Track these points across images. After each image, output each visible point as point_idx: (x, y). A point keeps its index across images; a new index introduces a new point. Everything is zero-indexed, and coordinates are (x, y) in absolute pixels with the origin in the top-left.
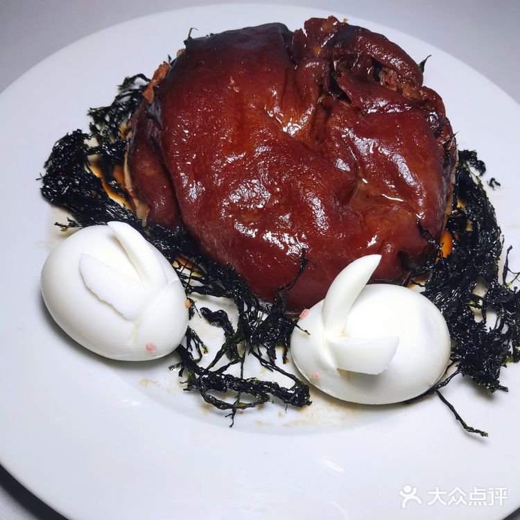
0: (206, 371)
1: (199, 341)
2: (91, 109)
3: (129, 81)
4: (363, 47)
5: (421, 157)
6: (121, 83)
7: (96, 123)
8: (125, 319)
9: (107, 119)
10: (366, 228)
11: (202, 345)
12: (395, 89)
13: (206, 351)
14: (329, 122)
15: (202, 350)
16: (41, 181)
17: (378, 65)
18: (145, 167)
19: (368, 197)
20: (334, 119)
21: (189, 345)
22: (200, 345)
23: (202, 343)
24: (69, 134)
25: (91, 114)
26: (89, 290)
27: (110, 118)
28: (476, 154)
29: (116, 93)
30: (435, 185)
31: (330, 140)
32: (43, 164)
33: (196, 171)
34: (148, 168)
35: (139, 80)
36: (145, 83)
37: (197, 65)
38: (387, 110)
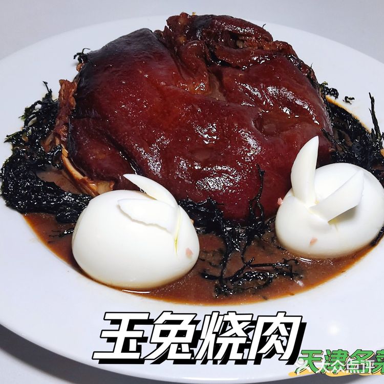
37: (106, 69)
38: (260, 61)
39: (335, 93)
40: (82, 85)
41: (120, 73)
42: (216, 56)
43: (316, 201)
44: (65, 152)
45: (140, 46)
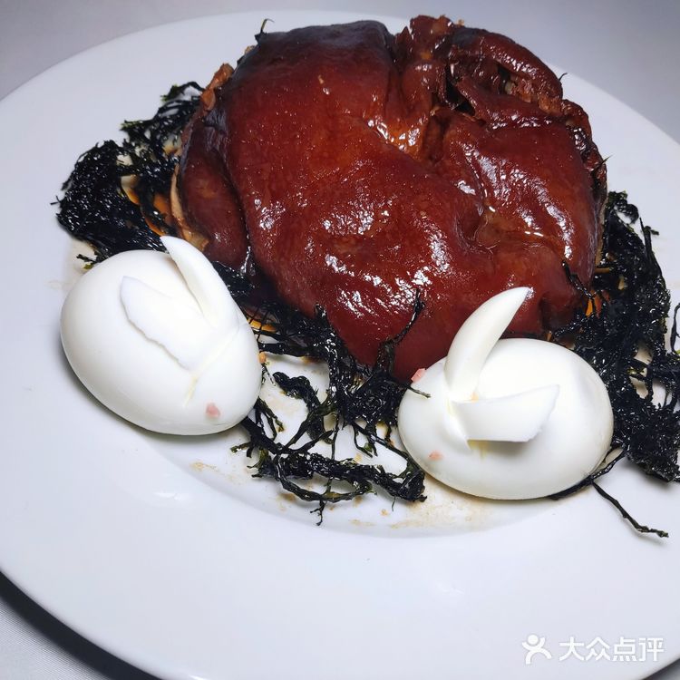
0: (286, 449)
1: (272, 415)
2: (126, 122)
3: (176, 91)
4: (486, 50)
5: (567, 182)
6: (166, 91)
7: (131, 140)
8: (181, 366)
9: (148, 135)
10: (498, 267)
11: (277, 421)
12: (529, 101)
13: (281, 428)
14: (447, 135)
15: (276, 427)
16: (58, 206)
17: (506, 72)
18: (202, 188)
19: (497, 231)
20: (453, 132)
21: (258, 419)
22: (274, 420)
23: (276, 417)
24: (99, 146)
25: (124, 129)
26: (133, 324)
27: (152, 134)
28: (626, 195)
29: (160, 104)
30: (585, 218)
31: (449, 157)
32: (61, 186)
33: (274, 188)
34: (206, 189)
35: (191, 89)
36: (198, 93)
37: (274, 61)
38: (521, 123)
39: (633, 212)
41: (289, 74)
43: (474, 394)
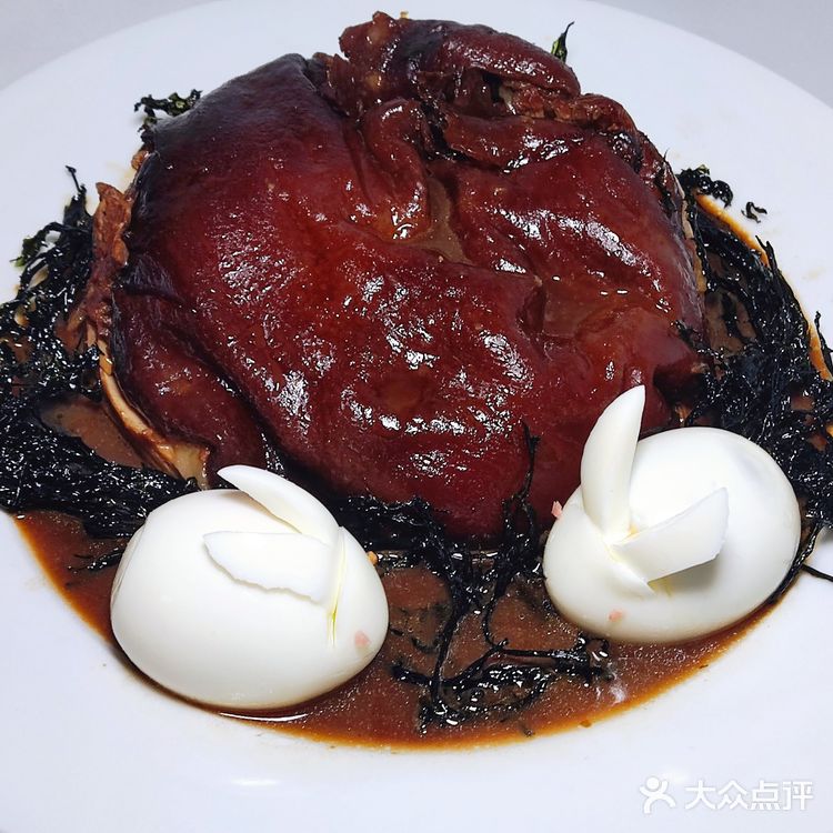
5: (630, 214)
6: (18, 251)
17: (494, 79)
28: (707, 171)
30: (667, 251)
39: (723, 191)
40: (142, 213)
42: (444, 141)
43: (631, 527)
44: (107, 362)
45: (273, 114)
